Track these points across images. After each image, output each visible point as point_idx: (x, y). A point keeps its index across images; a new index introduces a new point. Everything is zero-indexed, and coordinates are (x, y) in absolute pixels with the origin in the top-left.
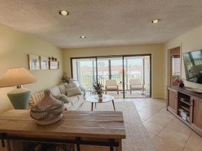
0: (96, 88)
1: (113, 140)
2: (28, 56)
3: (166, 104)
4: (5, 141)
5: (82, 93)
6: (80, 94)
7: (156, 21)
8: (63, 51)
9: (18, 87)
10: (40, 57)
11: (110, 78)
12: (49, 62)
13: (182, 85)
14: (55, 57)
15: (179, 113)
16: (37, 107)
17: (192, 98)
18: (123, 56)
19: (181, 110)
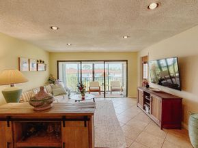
0: (79, 88)
1: (87, 116)
2: (19, 58)
3: (136, 102)
4: (10, 122)
5: (67, 93)
6: (65, 94)
7: (126, 37)
8: (50, 54)
9: (12, 86)
10: (29, 60)
11: (93, 80)
12: (37, 65)
13: (148, 86)
14: (42, 60)
15: (144, 108)
16: (34, 98)
17: (151, 95)
18: (105, 61)
19: (145, 105)
